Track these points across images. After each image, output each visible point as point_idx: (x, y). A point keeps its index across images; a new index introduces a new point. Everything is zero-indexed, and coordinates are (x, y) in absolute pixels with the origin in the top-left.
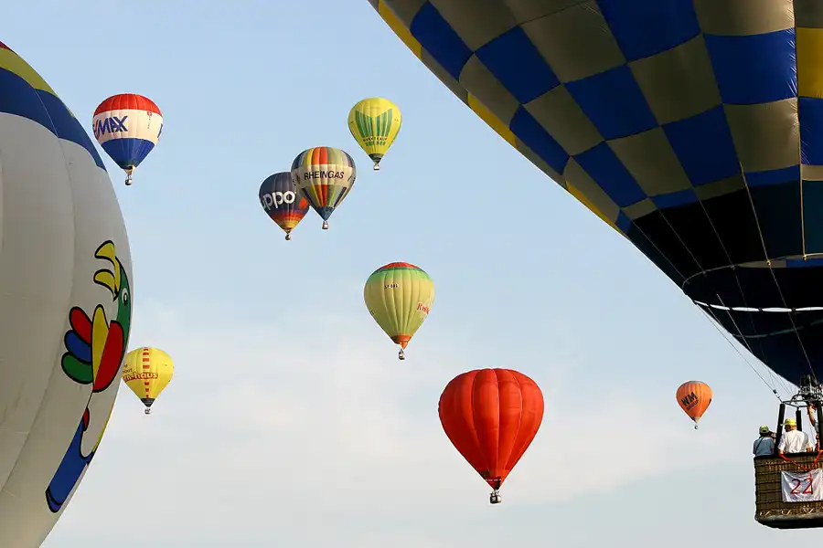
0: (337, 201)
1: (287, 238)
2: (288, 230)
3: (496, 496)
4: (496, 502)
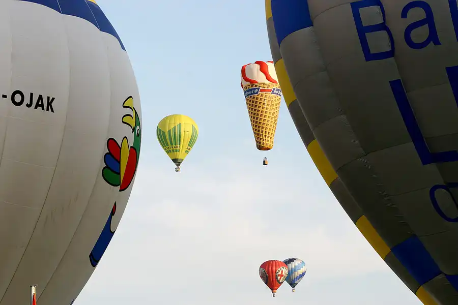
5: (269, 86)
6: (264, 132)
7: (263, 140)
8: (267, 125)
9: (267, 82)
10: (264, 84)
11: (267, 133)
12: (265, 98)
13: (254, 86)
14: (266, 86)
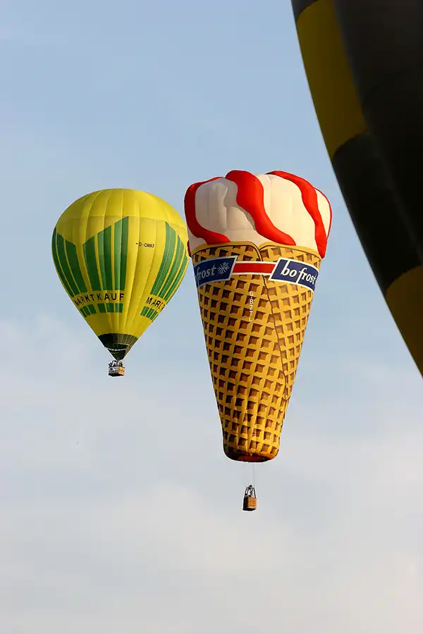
5: (264, 253)
6: (245, 404)
7: (242, 431)
8: (256, 379)
9: (260, 241)
10: (249, 247)
11: (256, 407)
12: (252, 294)
13: (217, 253)
14: (254, 254)
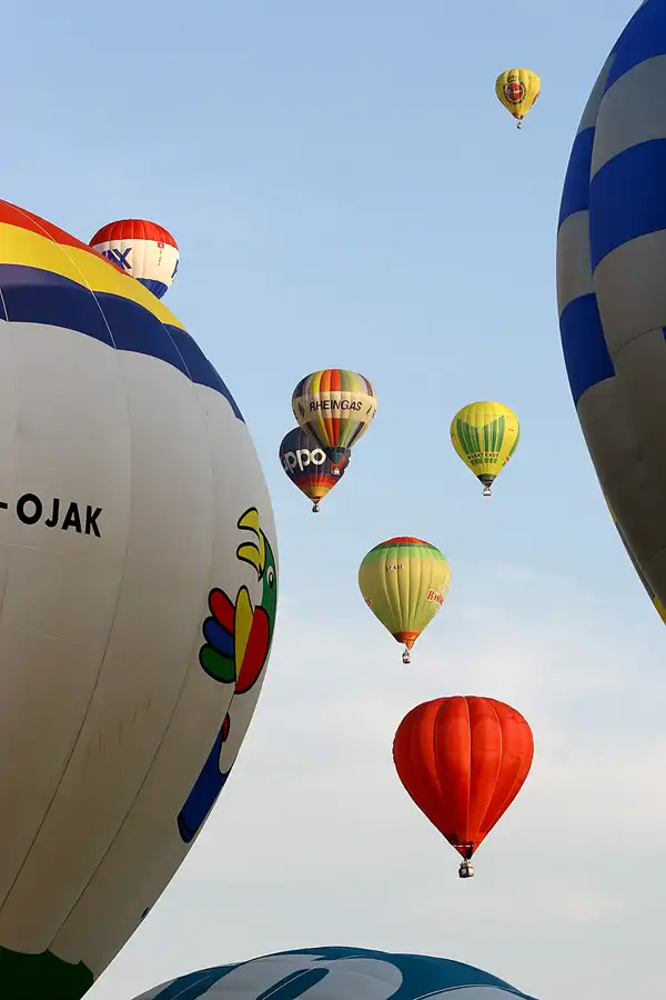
0: (352, 440)
1: (315, 510)
2: (316, 499)
3: (467, 868)
4: (467, 875)
